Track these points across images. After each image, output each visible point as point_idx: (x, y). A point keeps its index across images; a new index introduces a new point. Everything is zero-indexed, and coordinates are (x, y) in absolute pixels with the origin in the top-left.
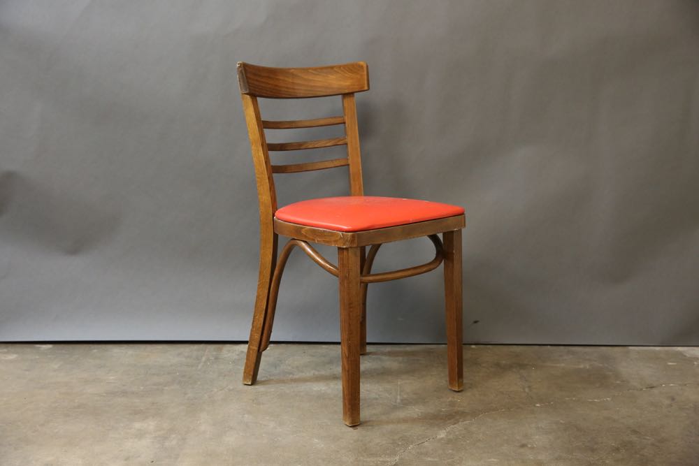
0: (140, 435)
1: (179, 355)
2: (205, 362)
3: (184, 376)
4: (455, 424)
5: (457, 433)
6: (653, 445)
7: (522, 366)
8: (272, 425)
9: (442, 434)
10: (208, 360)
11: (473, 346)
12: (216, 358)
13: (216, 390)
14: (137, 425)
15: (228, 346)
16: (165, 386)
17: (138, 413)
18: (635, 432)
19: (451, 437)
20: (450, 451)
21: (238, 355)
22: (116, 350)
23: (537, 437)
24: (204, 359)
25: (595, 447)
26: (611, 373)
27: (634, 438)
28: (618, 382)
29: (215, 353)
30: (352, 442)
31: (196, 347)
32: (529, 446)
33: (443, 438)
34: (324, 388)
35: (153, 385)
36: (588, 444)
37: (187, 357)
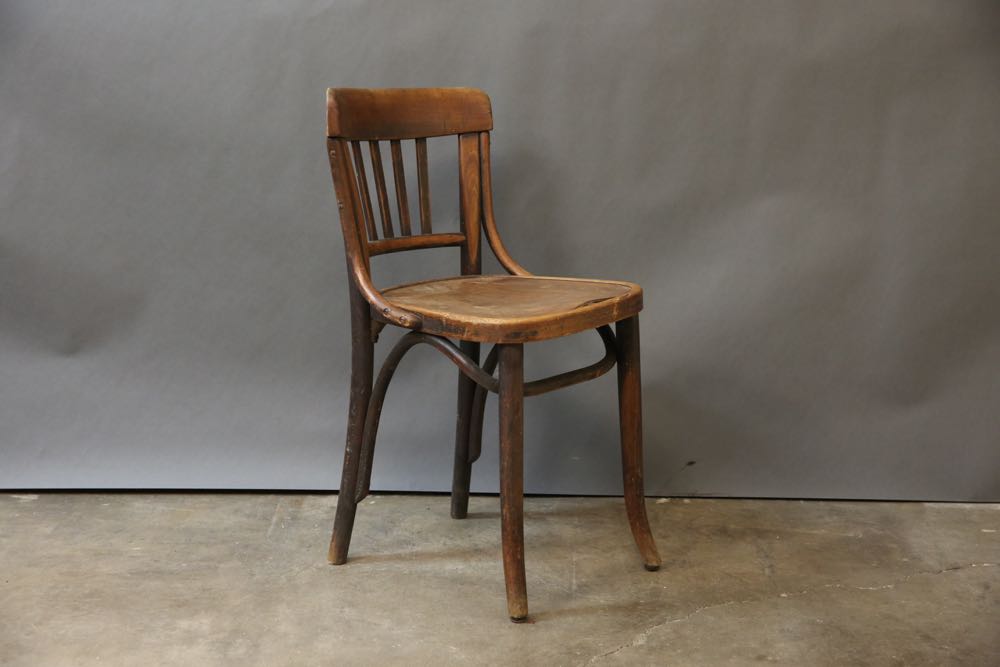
0: (190, 639)
1: (236, 511)
2: (277, 524)
3: (247, 546)
4: (659, 624)
5: (663, 638)
6: (953, 658)
7: (760, 533)
8: (386, 624)
9: (640, 640)
10: (281, 520)
11: (686, 501)
12: (294, 518)
13: (297, 569)
14: (184, 624)
15: (310, 499)
16: (219, 562)
17: (183, 606)
18: (927, 638)
19: (654, 644)
20: (653, 666)
21: (327, 513)
22: (139, 503)
23: (782, 645)
24: (275, 519)
26: (895, 546)
27: (926, 647)
28: (905, 560)
29: (290, 510)
31: (262, 499)
32: (770, 658)
33: (641, 646)
34: (461, 567)
35: (201, 561)
36: (857, 657)
37: (248, 516)
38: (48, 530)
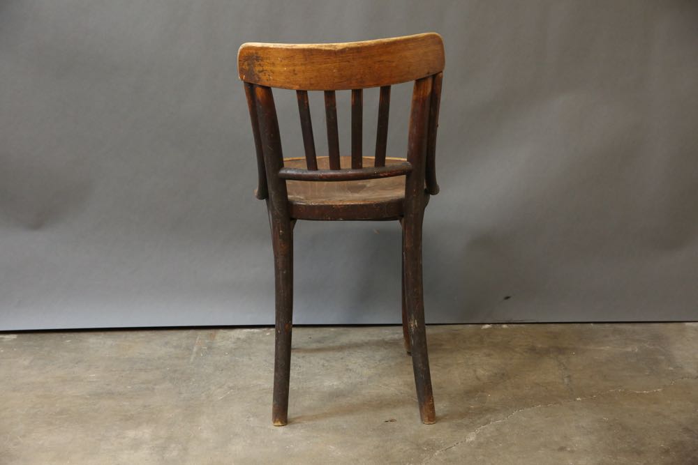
0: (136, 445)
1: (167, 343)
2: (197, 353)
3: (175, 371)
4: (485, 424)
5: (488, 435)
7: (561, 350)
9: (471, 437)
10: (200, 349)
11: (505, 326)
12: (210, 348)
13: (214, 388)
14: (131, 434)
15: (221, 332)
16: (155, 385)
17: (130, 419)
18: (687, 430)
19: (482, 440)
21: (234, 343)
22: (92, 339)
23: (578, 438)
24: (195, 349)
25: (643, 449)
26: (663, 357)
27: (686, 438)
28: (671, 368)
29: (207, 341)
31: (184, 333)
32: (569, 449)
33: (472, 442)
34: (335, 383)
35: (143, 383)
36: (634, 446)
37: (175, 347)
38: (26, 363)
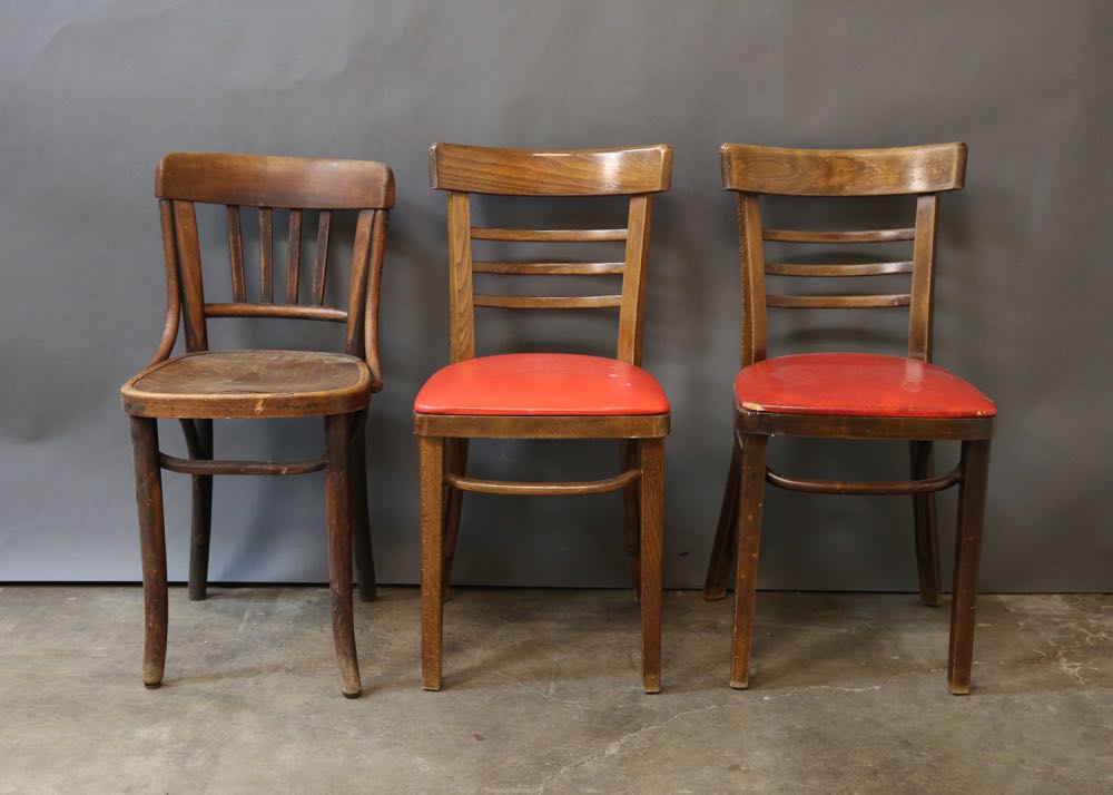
0: (148, 749)
2: (249, 621)
4: (635, 731)
5: (637, 746)
6: (928, 765)
8: (352, 732)
9: (613, 749)
10: (254, 616)
11: (679, 593)
12: (267, 614)
13: (265, 671)
14: (143, 733)
15: (286, 592)
16: (186, 664)
18: (906, 744)
19: (626, 753)
20: (622, 778)
21: (301, 607)
22: (105, 597)
23: (758, 753)
24: (247, 614)
25: (842, 769)
26: (887, 643)
27: (903, 754)
28: (896, 658)
29: (264, 604)
30: (474, 761)
32: (743, 768)
33: (613, 755)
36: (832, 765)
37: (220, 612)
